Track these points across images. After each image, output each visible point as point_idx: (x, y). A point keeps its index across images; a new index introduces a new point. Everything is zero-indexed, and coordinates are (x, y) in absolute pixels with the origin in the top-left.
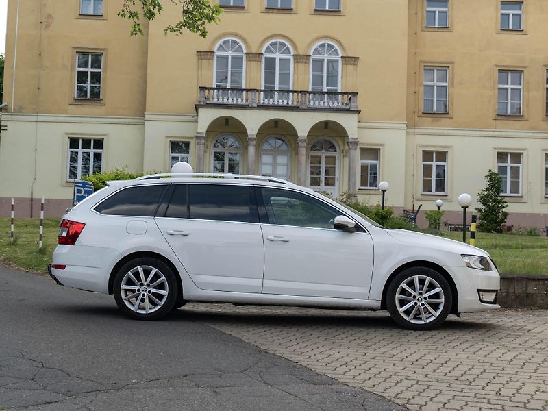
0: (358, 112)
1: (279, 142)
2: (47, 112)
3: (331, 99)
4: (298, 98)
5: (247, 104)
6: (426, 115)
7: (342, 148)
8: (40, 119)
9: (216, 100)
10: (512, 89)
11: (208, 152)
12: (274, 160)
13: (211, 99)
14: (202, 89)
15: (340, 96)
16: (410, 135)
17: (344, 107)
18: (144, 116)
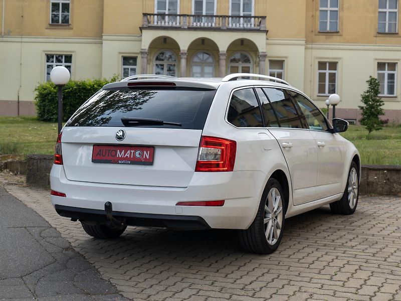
0: (267, 32)
1: (206, 56)
2: (29, 35)
3: (246, 22)
4: (219, 21)
5: (180, 26)
6: (320, 34)
7: (255, 60)
8: (24, 40)
9: (156, 24)
10: (389, 12)
11: (151, 63)
12: (202, 70)
13: (152, 23)
14: (145, 15)
15: (253, 19)
16: (309, 50)
17: (256, 28)
18: (102, 37)
